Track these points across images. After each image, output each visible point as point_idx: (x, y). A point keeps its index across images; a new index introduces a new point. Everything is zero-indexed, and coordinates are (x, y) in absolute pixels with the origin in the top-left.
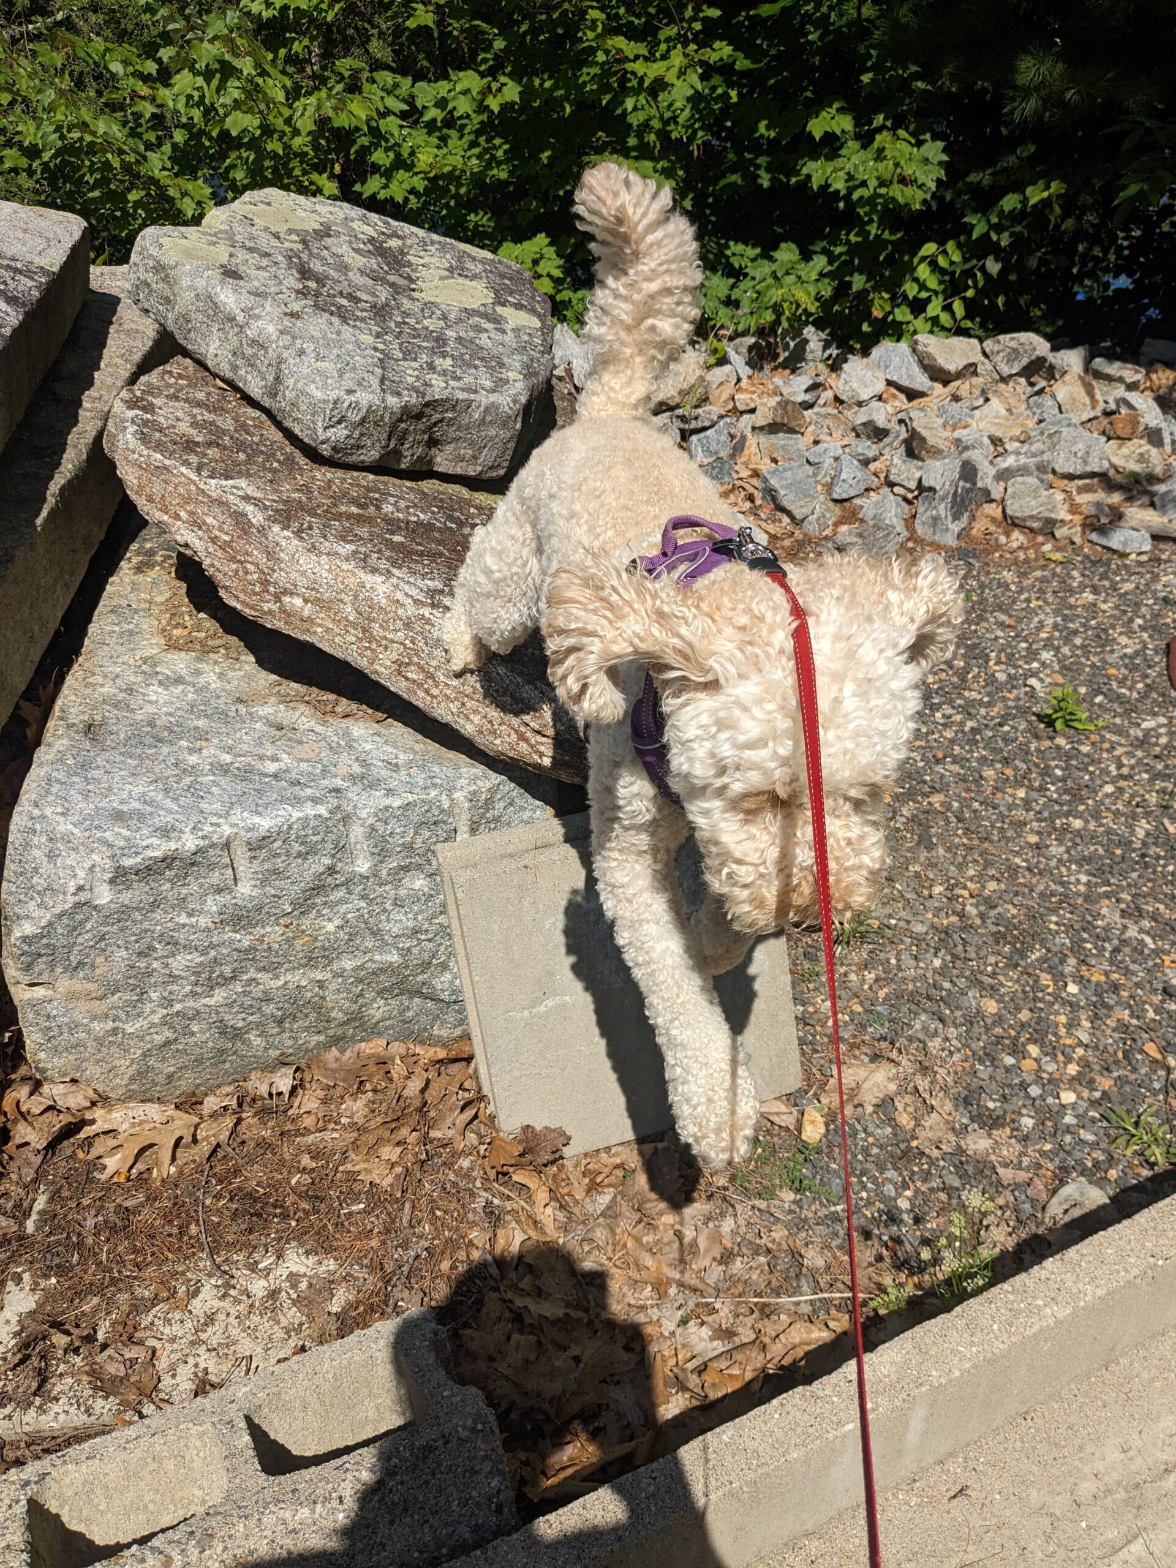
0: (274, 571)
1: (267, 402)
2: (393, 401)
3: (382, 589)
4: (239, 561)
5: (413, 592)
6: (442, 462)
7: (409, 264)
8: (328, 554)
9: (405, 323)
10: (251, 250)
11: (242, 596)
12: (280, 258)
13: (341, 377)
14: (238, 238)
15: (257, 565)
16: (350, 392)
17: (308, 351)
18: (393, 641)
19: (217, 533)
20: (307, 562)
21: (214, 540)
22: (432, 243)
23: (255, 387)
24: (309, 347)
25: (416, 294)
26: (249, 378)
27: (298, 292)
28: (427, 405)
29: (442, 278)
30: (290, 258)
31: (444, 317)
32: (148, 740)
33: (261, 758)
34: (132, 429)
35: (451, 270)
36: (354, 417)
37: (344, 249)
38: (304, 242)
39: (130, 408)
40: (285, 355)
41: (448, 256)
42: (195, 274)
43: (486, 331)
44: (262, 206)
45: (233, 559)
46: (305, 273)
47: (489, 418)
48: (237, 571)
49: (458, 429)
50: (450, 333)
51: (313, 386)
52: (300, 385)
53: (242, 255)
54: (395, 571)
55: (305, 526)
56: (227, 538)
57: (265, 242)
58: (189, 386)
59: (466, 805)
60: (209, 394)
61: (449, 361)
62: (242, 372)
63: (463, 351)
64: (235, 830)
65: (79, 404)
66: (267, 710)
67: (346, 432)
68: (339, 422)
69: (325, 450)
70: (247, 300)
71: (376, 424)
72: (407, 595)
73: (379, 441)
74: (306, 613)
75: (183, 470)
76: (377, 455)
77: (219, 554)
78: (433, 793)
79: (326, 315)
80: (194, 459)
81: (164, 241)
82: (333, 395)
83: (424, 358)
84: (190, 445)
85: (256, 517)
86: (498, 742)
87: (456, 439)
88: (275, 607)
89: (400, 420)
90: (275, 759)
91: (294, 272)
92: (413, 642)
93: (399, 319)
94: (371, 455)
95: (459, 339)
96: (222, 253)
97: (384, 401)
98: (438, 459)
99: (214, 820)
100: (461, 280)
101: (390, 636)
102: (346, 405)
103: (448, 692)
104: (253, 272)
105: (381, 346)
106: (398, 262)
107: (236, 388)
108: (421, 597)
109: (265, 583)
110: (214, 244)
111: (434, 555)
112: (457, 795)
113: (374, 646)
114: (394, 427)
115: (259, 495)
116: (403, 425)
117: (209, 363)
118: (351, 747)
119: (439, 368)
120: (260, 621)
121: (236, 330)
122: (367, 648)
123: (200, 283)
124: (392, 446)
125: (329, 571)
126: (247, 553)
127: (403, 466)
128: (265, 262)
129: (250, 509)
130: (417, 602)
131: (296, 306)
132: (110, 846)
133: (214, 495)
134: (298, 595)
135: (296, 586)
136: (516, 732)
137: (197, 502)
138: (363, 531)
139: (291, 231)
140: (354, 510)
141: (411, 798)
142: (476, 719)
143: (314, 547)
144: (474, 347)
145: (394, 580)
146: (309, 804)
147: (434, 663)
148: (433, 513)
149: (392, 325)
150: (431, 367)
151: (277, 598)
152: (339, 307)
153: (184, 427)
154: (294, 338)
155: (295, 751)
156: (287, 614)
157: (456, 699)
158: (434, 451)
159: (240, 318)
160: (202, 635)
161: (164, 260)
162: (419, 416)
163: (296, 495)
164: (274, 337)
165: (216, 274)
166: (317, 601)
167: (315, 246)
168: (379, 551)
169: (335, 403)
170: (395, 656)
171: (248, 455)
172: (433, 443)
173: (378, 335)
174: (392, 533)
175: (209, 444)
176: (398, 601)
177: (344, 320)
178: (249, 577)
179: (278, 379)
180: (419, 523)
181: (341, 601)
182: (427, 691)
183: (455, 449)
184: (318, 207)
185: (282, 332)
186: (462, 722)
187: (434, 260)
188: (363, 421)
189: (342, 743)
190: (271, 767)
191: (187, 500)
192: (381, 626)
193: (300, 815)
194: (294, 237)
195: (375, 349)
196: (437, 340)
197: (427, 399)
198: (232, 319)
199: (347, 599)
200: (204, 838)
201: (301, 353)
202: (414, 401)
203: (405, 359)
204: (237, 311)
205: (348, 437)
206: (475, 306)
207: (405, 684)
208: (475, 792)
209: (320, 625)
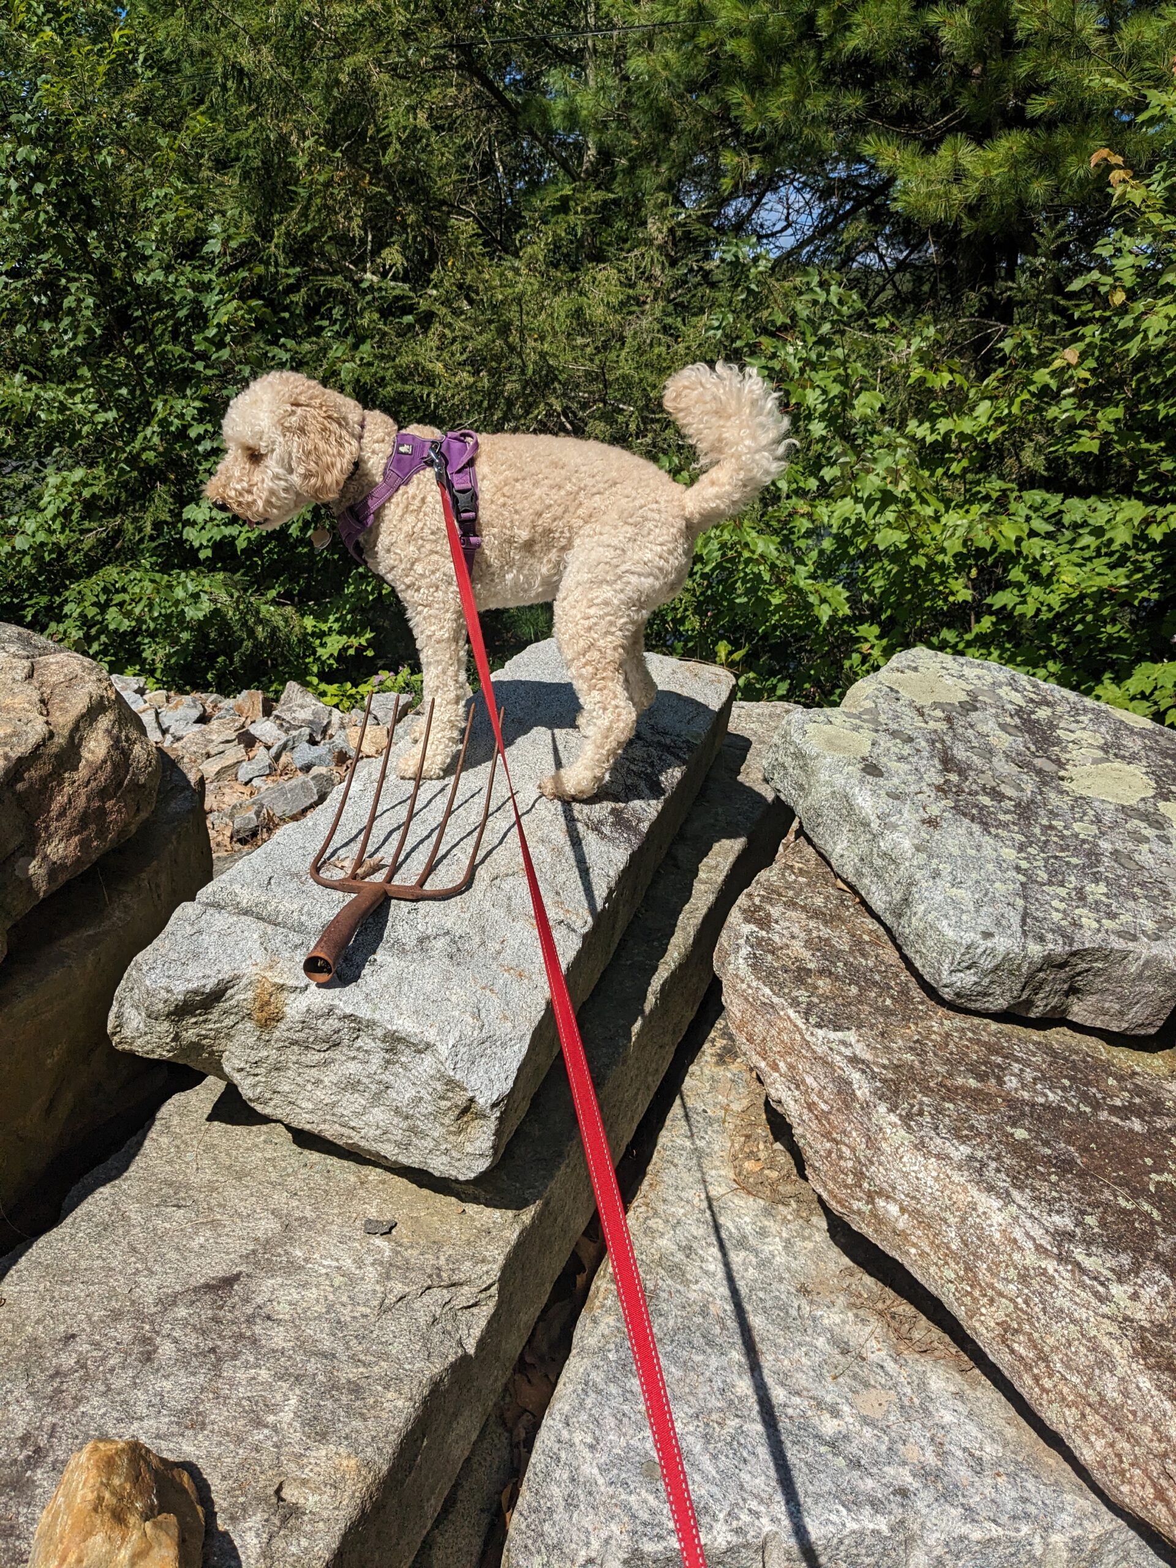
0: (872, 1163)
1: (889, 920)
2: (1035, 950)
3: (997, 1218)
4: (834, 1140)
5: (1037, 1232)
6: (1079, 1011)
7: (1058, 742)
8: (938, 1156)
9: (1051, 827)
10: (894, 734)
11: (831, 1185)
12: (924, 744)
13: (977, 911)
14: (882, 718)
15: (853, 1150)
16: (987, 935)
17: (943, 874)
18: (1001, 1294)
19: (816, 1099)
20: (912, 1161)
21: (811, 1106)
22: (1086, 710)
23: (878, 901)
24: (946, 868)
25: (1065, 785)
26: (873, 888)
27: (939, 788)
28: (1074, 954)
29: (1096, 762)
30: (933, 742)
31: (1098, 820)
32: (697, 1340)
33: (819, 1404)
34: (745, 951)
35: (1105, 748)
36: (987, 964)
37: (989, 727)
38: (949, 720)
39: (747, 921)
40: (918, 876)
41: (1103, 729)
42: (836, 769)
43: (1147, 840)
44: (909, 673)
45: (827, 1136)
46: (948, 762)
47: (1147, 973)
48: (830, 1152)
49: (1106, 981)
50: (1105, 845)
51: (945, 922)
52: (930, 917)
53: (885, 741)
54: (1016, 1194)
55: (915, 1109)
56: (825, 1107)
57: (910, 723)
58: (808, 885)
59: (1065, 1555)
60: (827, 898)
61: (1102, 888)
62: (867, 881)
63: (1120, 872)
64: (775, 1528)
65: (695, 873)
66: (831, 1318)
67: (975, 979)
68: (969, 968)
69: (947, 994)
70: (885, 804)
71: (1011, 973)
72: (1027, 1234)
73: (1011, 990)
74: (901, 1225)
75: (791, 1012)
76: (1005, 1005)
77: (814, 1125)
78: (1025, 1529)
79: (966, 821)
80: (802, 994)
81: (810, 727)
82: (969, 937)
83: (1073, 881)
84: (801, 975)
85: (862, 1088)
86: (1125, 1489)
87: (1103, 991)
88: (866, 1208)
89: (1040, 970)
90: (835, 1413)
91: (936, 762)
92: (1026, 1302)
93: (1045, 822)
94: (1000, 1003)
95: (1115, 853)
96: (862, 742)
97: (1024, 948)
98: (1075, 1008)
99: (754, 1504)
100: (1117, 764)
101: (999, 1286)
102: (979, 951)
103: (1066, 1390)
104: (894, 765)
105: (1024, 864)
106: (1046, 739)
107: (856, 893)
108: (1045, 1242)
109: (859, 1175)
110: (856, 729)
111: (1065, 1166)
112: (1055, 1538)
113: (977, 1293)
114: (1031, 976)
115: (867, 1056)
116: (1041, 975)
117: (833, 862)
118: (926, 1410)
119: (1090, 899)
120: (846, 1219)
121: (870, 837)
122: (968, 1293)
123: (839, 780)
124: (1024, 997)
125: (937, 1179)
126: (844, 1132)
127: (1032, 1015)
128: (907, 750)
129: (856, 1076)
130: (1039, 1248)
131: (934, 810)
132: (634, 1517)
133: (819, 1050)
134: (895, 1201)
135: (894, 1188)
136: (1154, 1485)
137: (799, 1055)
138: (980, 1121)
139: (936, 705)
140: (973, 1083)
141: (996, 1531)
142: (1100, 1444)
143: (922, 1142)
144: (1133, 866)
145: (1013, 1209)
146: (867, 1510)
147: (1051, 1341)
148: (1064, 1089)
149: (1037, 831)
150: (1081, 895)
151: (870, 1198)
152: (982, 808)
153: (798, 948)
154: (930, 856)
155: (858, 1401)
156: (879, 1220)
157: (1075, 1404)
158: (1072, 999)
159: (875, 825)
160: (774, 1175)
161: (807, 749)
162: (1062, 966)
163: (909, 1057)
164: (909, 855)
165: (855, 770)
166: (916, 1214)
167: (959, 722)
168: (998, 1158)
169: (968, 947)
170: (1001, 1316)
171: (861, 988)
172: (1073, 991)
173: (1021, 849)
174: (1014, 1125)
175: (821, 972)
176: (1015, 1241)
177: (986, 826)
178: (842, 1163)
179: (906, 901)
180: (1046, 1107)
181: (945, 1220)
182: (1036, 1379)
183: (1098, 1001)
184: (966, 671)
185: (918, 850)
186: (1079, 1441)
187: (1085, 735)
188: (997, 968)
189: (917, 1401)
190: (829, 1426)
191: (789, 1050)
192: (989, 1269)
193: (855, 1526)
194: (939, 713)
195: (1018, 869)
196: (1088, 855)
197: (1076, 947)
198: (866, 825)
199: (952, 1220)
200: (738, 1531)
201: (936, 875)
202: (1059, 949)
203: (1050, 883)
204: (872, 818)
205: (976, 983)
206: (1133, 802)
207: (1008, 1357)
208: (1078, 1539)
209: (914, 1245)
